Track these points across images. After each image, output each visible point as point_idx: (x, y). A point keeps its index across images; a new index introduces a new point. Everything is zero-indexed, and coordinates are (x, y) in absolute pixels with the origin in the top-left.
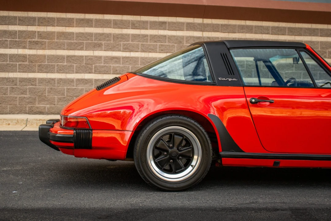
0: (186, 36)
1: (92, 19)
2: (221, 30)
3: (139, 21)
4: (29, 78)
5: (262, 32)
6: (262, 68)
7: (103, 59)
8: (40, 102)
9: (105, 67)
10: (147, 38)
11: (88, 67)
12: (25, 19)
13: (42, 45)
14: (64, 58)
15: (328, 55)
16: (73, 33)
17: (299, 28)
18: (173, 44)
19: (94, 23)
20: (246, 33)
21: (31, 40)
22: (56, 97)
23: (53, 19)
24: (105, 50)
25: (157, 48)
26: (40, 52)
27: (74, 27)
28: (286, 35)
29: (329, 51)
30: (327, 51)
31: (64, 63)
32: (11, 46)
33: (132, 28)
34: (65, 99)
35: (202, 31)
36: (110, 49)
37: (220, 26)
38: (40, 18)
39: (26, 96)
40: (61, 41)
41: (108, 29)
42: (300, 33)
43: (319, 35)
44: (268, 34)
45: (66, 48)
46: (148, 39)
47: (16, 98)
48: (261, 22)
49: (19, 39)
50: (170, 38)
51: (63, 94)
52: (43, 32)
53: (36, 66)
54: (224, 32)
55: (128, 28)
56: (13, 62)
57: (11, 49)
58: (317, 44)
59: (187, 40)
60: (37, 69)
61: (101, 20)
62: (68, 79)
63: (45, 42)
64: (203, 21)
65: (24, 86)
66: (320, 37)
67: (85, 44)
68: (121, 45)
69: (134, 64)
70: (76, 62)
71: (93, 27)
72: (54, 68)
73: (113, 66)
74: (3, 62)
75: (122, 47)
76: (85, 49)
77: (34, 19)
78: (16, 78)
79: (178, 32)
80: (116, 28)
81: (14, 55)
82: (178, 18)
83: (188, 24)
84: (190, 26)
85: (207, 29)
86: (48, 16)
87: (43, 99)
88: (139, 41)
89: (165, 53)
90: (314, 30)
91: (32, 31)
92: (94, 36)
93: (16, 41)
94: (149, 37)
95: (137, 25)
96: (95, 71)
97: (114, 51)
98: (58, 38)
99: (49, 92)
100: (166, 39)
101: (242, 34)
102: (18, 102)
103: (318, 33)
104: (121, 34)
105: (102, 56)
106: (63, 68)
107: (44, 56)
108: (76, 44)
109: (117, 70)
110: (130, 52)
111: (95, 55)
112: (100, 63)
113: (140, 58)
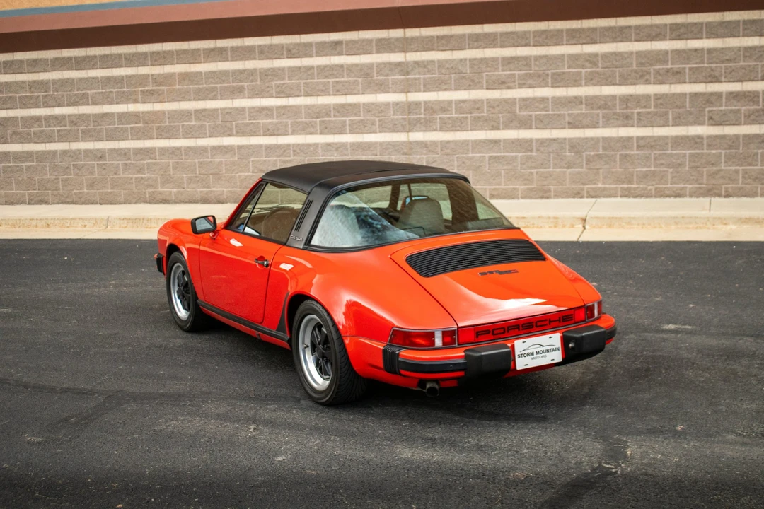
0: (376, 63)
1: (227, 47)
2: (438, 47)
3: (299, 45)
4: (146, 148)
5: (516, 44)
6: (517, 111)
7: (247, 113)
8: (163, 184)
9: (252, 125)
10: (311, 71)
11: (226, 126)
12: (133, 56)
13: (159, 95)
14: (191, 114)
15: (655, 78)
16: (201, 73)
17: (589, 29)
18: (355, 79)
19: (229, 54)
20: (484, 48)
21: (143, 89)
22: (184, 175)
23: (170, 53)
24: (249, 98)
25: (329, 88)
26: (158, 107)
27: (201, 63)
28: (563, 45)
29: (654, 69)
30: (652, 70)
31: (191, 122)
32: (119, 100)
33: (288, 58)
34: (198, 179)
35: (404, 52)
36: (257, 94)
37: (436, 38)
38: (153, 53)
39: (143, 176)
40: (185, 87)
41: (251, 61)
42: (592, 39)
43: (633, 39)
44: (526, 45)
45: (192, 98)
46: (313, 74)
47: (131, 179)
48: (513, 24)
49: (127, 88)
50: (351, 68)
51: (194, 171)
52: (159, 75)
53: (153, 129)
54: (442, 50)
55: (282, 57)
56: (123, 124)
57: (118, 105)
58: (628, 57)
59: (379, 70)
60: (155, 134)
61: (240, 47)
62: (200, 147)
63: (163, 90)
64: (405, 33)
65: (141, 160)
66: (636, 43)
67: (219, 90)
68: (272, 87)
69: (296, 117)
70: (208, 120)
71: (228, 61)
72: (179, 129)
73: (263, 124)
74: (109, 125)
75: (274, 90)
76: (219, 98)
77: (145, 55)
78: (129, 149)
79: (362, 56)
80: (263, 59)
81: (123, 113)
82: (361, 32)
83: (379, 41)
84: (383, 45)
85: (412, 47)
86: (164, 49)
87: (167, 180)
88: (300, 79)
89: (343, 95)
90: (622, 29)
91: (144, 75)
92: (231, 74)
93: (124, 92)
94: (315, 70)
95: (294, 51)
96: (237, 132)
97: (263, 97)
98: (180, 83)
99: (175, 168)
100: (343, 71)
101: (477, 50)
102: (134, 185)
103: (631, 35)
104: (271, 68)
105: (245, 108)
106: (191, 130)
107: (163, 112)
108: (207, 89)
109: (268, 130)
110: (288, 97)
111: (234, 106)
112: (243, 119)
113: (303, 107)
